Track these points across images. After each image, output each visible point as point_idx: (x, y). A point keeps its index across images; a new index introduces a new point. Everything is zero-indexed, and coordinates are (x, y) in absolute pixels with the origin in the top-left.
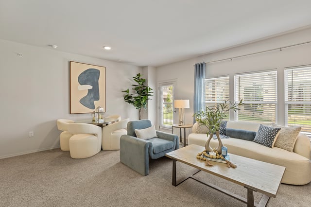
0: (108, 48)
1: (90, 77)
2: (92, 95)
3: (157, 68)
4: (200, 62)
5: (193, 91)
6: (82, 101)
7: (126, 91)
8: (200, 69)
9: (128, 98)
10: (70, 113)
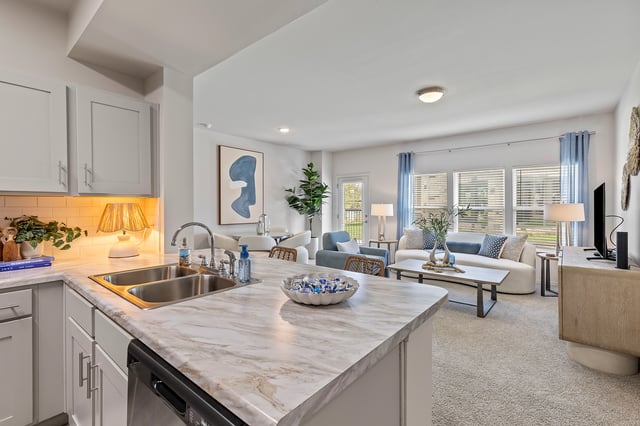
0: (285, 130)
1: (244, 169)
2: (246, 197)
3: (334, 154)
4: (406, 150)
5: (396, 192)
6: (235, 206)
7: (290, 190)
8: (406, 161)
9: (293, 201)
10: (220, 223)
